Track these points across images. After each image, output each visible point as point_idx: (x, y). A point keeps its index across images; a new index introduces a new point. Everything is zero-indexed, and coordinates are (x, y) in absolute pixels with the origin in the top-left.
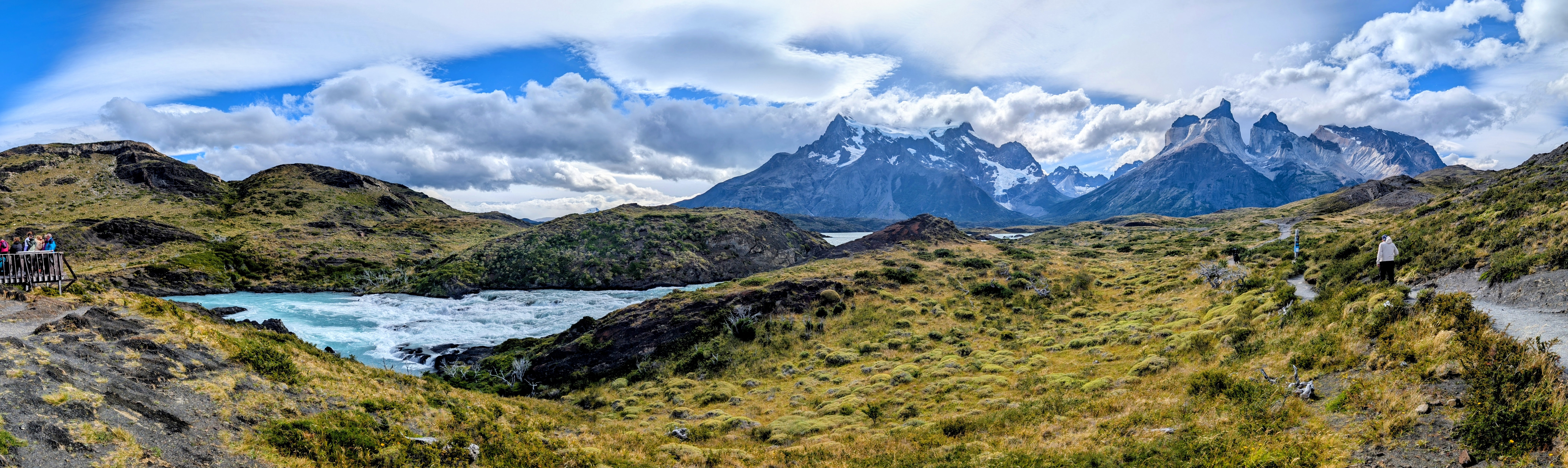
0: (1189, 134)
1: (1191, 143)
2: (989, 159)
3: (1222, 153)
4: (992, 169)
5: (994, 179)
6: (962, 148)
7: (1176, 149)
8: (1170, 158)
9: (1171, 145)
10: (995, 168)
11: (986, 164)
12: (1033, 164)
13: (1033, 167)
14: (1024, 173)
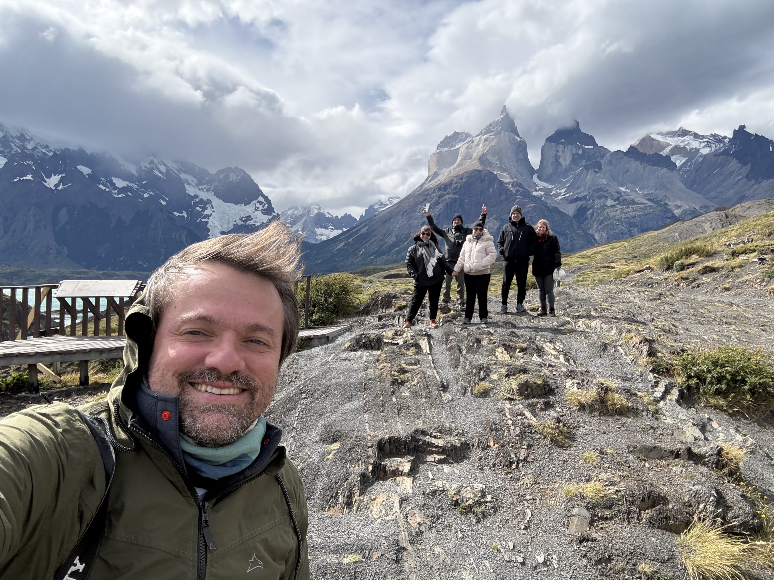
0: (459, 158)
1: (461, 170)
2: (200, 189)
3: (502, 183)
4: (205, 204)
5: (208, 216)
6: (161, 172)
7: (442, 178)
8: (434, 192)
9: (436, 174)
10: (209, 202)
11: (196, 196)
12: (261, 199)
13: (261, 203)
14: (249, 209)
